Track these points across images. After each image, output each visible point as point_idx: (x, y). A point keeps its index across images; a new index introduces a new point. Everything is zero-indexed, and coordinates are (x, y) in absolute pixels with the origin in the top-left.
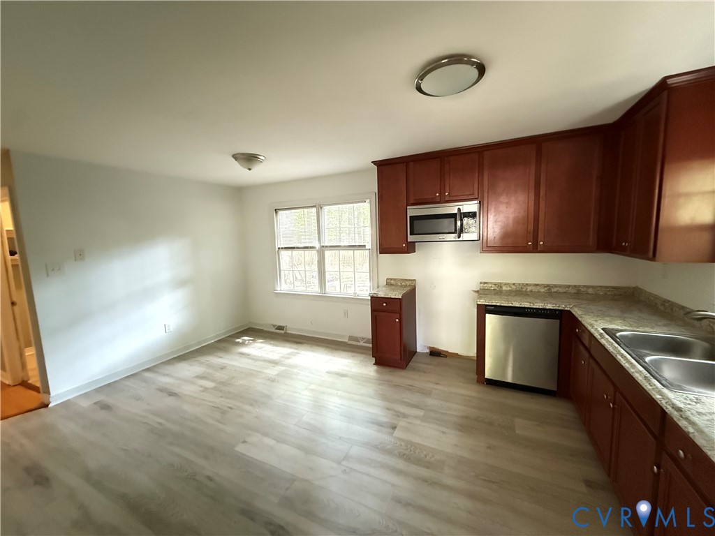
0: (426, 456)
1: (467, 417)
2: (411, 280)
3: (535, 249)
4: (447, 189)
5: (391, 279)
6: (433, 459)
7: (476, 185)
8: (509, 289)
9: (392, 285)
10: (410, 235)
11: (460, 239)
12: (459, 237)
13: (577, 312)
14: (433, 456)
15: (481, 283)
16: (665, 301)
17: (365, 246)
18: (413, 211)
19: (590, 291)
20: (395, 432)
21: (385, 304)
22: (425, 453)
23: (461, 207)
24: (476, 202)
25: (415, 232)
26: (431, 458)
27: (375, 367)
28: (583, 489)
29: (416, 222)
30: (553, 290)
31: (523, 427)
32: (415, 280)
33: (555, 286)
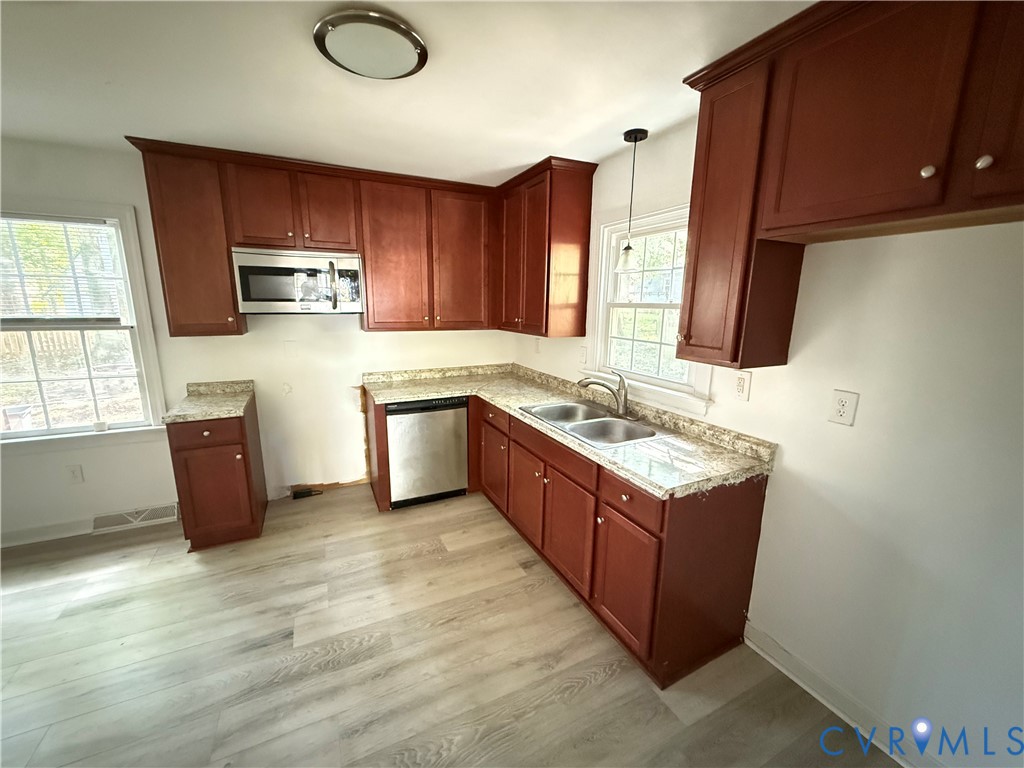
0: (361, 643)
1: (388, 562)
2: (244, 382)
3: (431, 326)
4: (307, 228)
5: (199, 385)
6: (372, 641)
7: (353, 231)
8: (401, 378)
9: (200, 395)
10: (244, 300)
11: (337, 310)
12: (335, 307)
13: (485, 396)
14: (372, 636)
15: (364, 375)
16: (541, 375)
17: (118, 320)
18: (243, 257)
19: (480, 371)
20: (295, 640)
21: (206, 434)
22: (357, 640)
23: (334, 261)
24: (356, 255)
25: (253, 296)
26: (369, 641)
27: (195, 556)
28: (522, 573)
29: (252, 279)
30: (448, 374)
31: (453, 542)
32: (252, 381)
33: (449, 370)
